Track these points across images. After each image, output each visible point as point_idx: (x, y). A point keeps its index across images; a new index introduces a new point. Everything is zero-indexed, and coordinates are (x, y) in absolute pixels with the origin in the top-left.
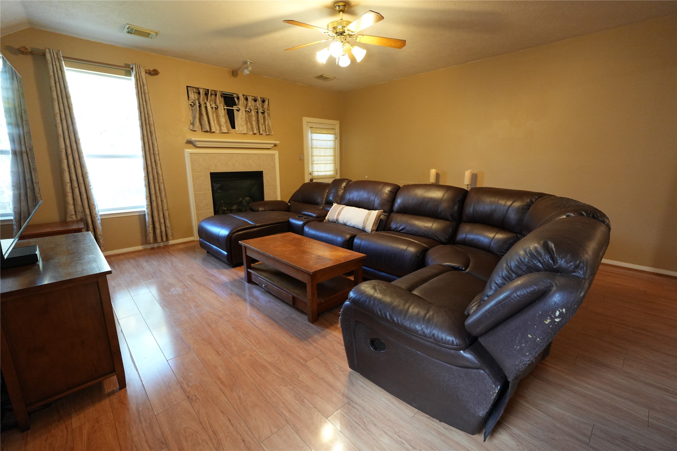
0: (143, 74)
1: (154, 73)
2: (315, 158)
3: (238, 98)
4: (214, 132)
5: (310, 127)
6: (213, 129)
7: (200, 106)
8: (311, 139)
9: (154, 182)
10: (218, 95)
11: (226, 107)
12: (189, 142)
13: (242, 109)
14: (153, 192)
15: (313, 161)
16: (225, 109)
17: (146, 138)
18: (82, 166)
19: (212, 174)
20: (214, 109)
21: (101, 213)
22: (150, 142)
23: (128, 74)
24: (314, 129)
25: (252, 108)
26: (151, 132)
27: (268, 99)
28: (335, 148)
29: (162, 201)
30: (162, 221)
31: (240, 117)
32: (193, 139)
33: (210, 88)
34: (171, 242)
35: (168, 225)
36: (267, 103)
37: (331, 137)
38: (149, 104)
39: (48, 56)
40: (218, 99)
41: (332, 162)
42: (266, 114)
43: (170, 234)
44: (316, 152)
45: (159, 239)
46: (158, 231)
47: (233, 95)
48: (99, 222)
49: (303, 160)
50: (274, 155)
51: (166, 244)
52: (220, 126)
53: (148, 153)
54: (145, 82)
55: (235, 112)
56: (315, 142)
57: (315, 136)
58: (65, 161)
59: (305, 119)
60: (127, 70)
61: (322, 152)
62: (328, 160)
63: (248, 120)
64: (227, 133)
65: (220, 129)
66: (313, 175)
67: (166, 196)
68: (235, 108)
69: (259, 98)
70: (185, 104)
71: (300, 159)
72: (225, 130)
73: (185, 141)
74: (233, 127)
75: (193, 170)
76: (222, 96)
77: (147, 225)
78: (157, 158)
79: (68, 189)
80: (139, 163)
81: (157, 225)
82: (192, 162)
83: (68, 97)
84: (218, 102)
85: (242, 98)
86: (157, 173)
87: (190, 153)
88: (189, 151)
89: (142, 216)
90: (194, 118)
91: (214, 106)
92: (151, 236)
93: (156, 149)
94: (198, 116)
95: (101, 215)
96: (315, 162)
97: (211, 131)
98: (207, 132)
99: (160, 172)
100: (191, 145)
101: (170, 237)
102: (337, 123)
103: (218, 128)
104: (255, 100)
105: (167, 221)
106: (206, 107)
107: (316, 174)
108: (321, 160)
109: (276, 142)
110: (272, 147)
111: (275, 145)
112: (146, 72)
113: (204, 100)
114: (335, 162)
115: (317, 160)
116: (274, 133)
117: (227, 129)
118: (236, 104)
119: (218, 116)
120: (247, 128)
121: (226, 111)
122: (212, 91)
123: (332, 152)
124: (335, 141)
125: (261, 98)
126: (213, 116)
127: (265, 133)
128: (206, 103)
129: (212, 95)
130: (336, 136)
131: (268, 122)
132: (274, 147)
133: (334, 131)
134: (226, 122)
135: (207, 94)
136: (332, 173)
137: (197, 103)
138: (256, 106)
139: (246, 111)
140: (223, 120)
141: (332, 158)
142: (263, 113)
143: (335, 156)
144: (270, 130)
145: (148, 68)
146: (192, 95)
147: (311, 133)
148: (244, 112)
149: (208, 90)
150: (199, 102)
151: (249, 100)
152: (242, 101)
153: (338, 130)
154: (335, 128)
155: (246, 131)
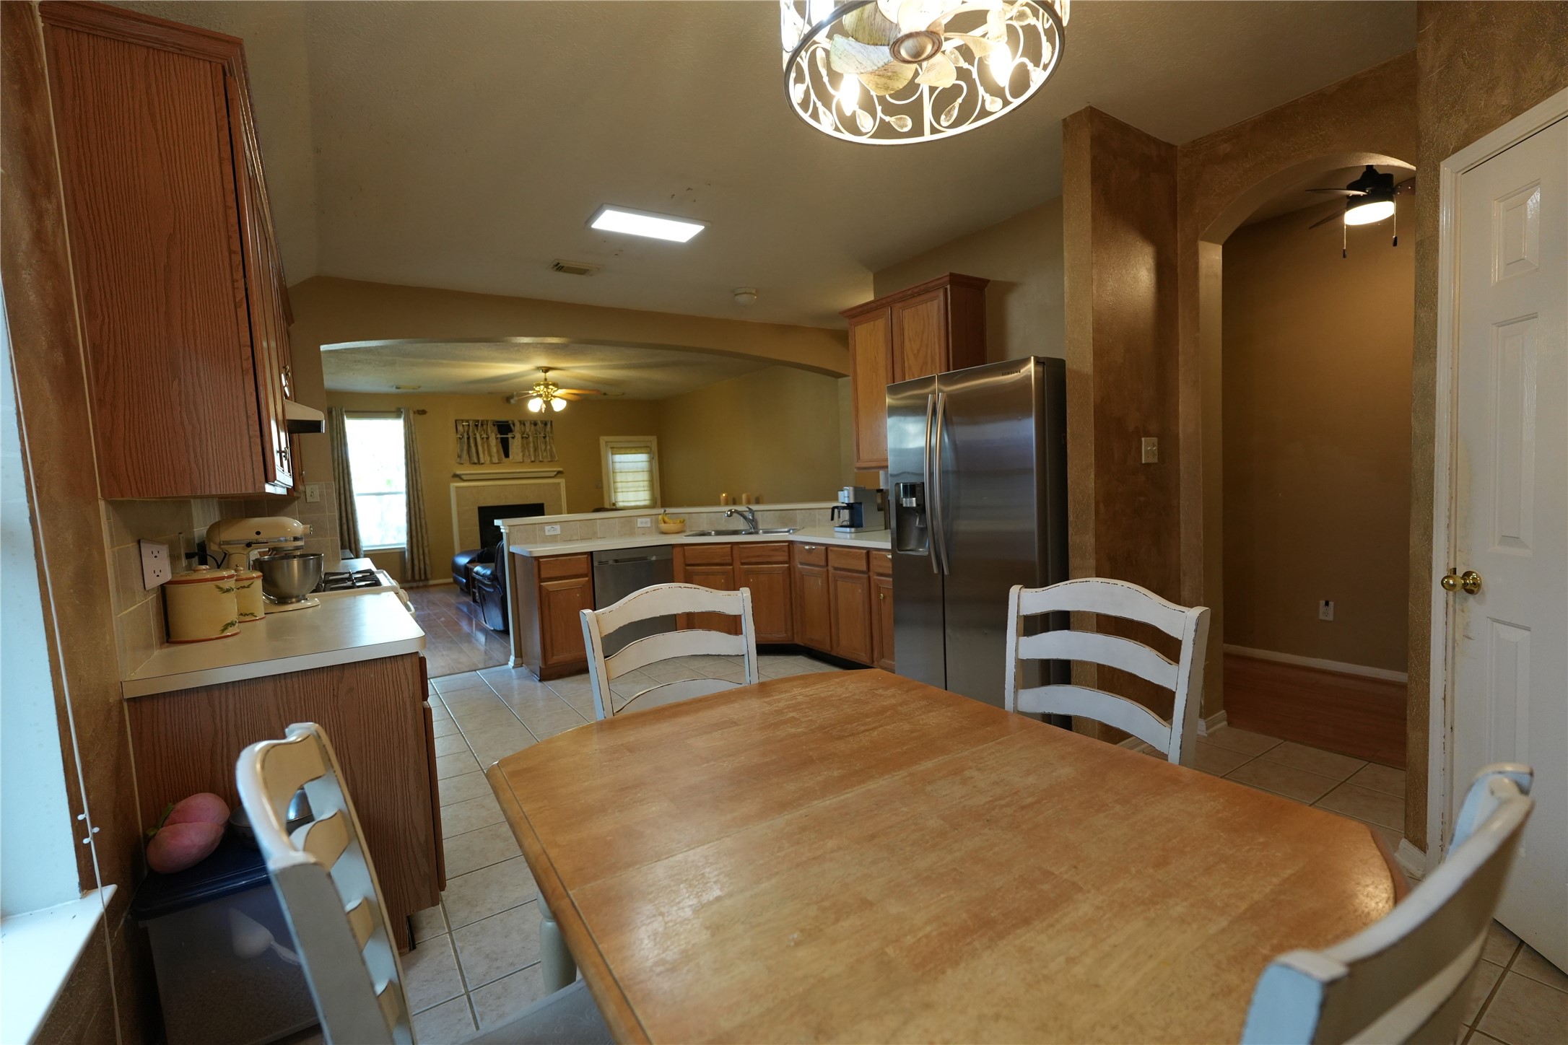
0: (411, 415)
1: (423, 412)
2: (619, 485)
3: (514, 425)
4: (482, 464)
5: (612, 448)
6: (482, 461)
7: (468, 438)
8: (612, 462)
9: (415, 518)
10: (490, 424)
11: (499, 436)
12: (458, 477)
13: (518, 436)
14: (414, 527)
15: (615, 488)
16: (497, 438)
17: (410, 475)
18: (352, 504)
19: (480, 509)
20: (485, 439)
21: (364, 549)
22: (414, 479)
23: (398, 417)
24: (615, 449)
25: (530, 433)
26: (415, 468)
27: (551, 422)
28: (651, 471)
29: (422, 537)
30: (422, 557)
31: (515, 445)
32: (458, 472)
33: (480, 418)
34: (432, 582)
35: (428, 562)
36: (549, 425)
37: (644, 457)
38: (415, 442)
39: (335, 413)
40: (489, 429)
41: (646, 488)
42: (547, 439)
43: (428, 572)
44: (619, 478)
45: (417, 577)
46: (416, 569)
47: (508, 422)
49: (602, 488)
50: (559, 484)
51: (425, 583)
52: (491, 456)
53: (411, 488)
54: (412, 423)
55: (510, 440)
56: (618, 466)
57: (618, 458)
59: (603, 439)
60: (396, 413)
61: (630, 477)
62: (639, 487)
63: (524, 447)
64: (498, 463)
65: (491, 460)
66: (617, 504)
67: (427, 532)
68: (510, 436)
69: (539, 422)
70: (452, 436)
71: (597, 488)
72: (495, 460)
73: (452, 474)
74: (507, 455)
75: (458, 505)
76: (494, 425)
77: (407, 561)
78: (420, 493)
80: (403, 499)
81: (416, 562)
82: (458, 496)
83: (345, 444)
84: (489, 431)
85: (517, 424)
86: (419, 509)
87: (456, 487)
88: (453, 485)
89: (400, 553)
90: (462, 450)
91: (485, 436)
92: (409, 573)
93: (419, 485)
94: (465, 448)
95: (365, 551)
96: (619, 490)
97: (479, 463)
98: (475, 464)
99: (422, 507)
100: (457, 479)
101: (429, 576)
102: (653, 440)
103: (489, 459)
104: (535, 424)
105: (427, 558)
106: (475, 439)
107: (621, 504)
108: (629, 488)
109: (561, 469)
110: (556, 475)
111: (559, 472)
112: (414, 413)
113: (473, 431)
114: (652, 488)
115: (622, 488)
116: (557, 459)
117: (499, 459)
118: (511, 431)
119: (489, 447)
120: (523, 456)
121: (499, 440)
122: (482, 421)
123: (645, 476)
124: (650, 461)
125: (542, 422)
126: (483, 447)
127: (545, 460)
128: (475, 434)
129: (482, 425)
130: (652, 456)
131: (551, 447)
132: (559, 475)
133: (648, 449)
134: (498, 451)
135: (477, 426)
136: (647, 503)
137: (466, 436)
138: (536, 430)
139: (522, 438)
140: (494, 450)
141: (646, 483)
142: (545, 437)
143: (651, 481)
144: (551, 456)
145: (415, 410)
146: (460, 428)
147: (612, 454)
148: (520, 439)
149: (478, 421)
150: (468, 434)
151: (527, 424)
152: (517, 428)
153: (655, 447)
154: (650, 446)
155: (523, 459)
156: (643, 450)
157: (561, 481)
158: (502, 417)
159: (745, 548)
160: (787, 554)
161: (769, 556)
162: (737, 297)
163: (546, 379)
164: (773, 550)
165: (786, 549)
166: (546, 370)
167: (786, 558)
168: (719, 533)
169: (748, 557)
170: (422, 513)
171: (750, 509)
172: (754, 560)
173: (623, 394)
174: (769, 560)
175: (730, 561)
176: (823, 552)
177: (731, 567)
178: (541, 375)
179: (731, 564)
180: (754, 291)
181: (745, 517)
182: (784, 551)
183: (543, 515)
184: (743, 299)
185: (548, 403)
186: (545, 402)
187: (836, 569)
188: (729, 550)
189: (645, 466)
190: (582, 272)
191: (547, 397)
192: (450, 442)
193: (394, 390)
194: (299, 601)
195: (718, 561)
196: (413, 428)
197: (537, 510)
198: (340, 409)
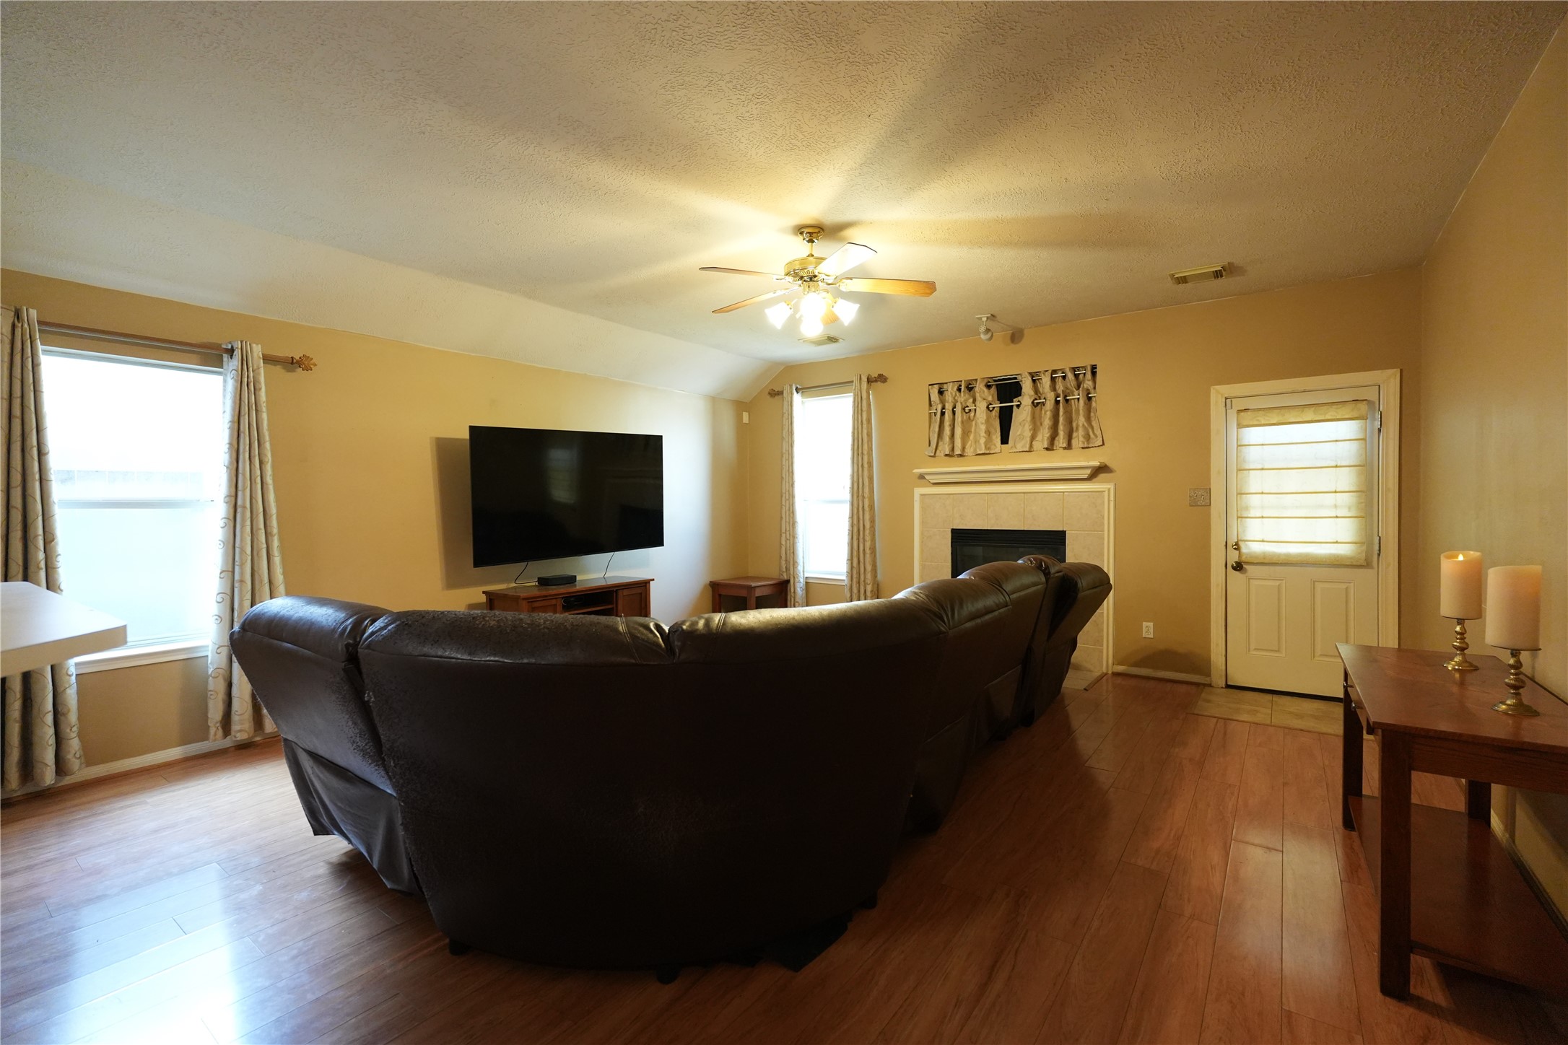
0: (866, 386)
1: (882, 378)
2: (1254, 500)
3: (1022, 382)
5: (1239, 411)
6: (959, 451)
7: (944, 413)
8: (1238, 446)
9: (858, 539)
10: (981, 386)
11: (996, 405)
13: (1028, 402)
15: (1243, 508)
16: (993, 409)
19: (954, 531)
20: (971, 413)
23: (853, 390)
24: (1251, 414)
25: (1048, 395)
27: (1095, 368)
28: (1367, 469)
31: (1021, 419)
32: (924, 471)
37: (1343, 429)
39: (785, 391)
40: (978, 393)
42: (1082, 402)
44: (1254, 482)
48: (801, 585)
49: (1209, 505)
50: (1100, 493)
52: (975, 442)
54: (863, 398)
55: (1015, 408)
56: (1253, 456)
57: (1254, 435)
58: (784, 508)
59: (1218, 393)
60: (845, 386)
61: (1293, 481)
62: (1324, 507)
63: (1035, 423)
64: (989, 454)
65: (975, 449)
66: (1244, 550)
68: (1014, 403)
70: (921, 413)
71: (1194, 504)
72: (981, 448)
73: (916, 474)
74: (1005, 440)
75: (923, 523)
76: (988, 387)
79: (783, 541)
82: (925, 509)
84: (979, 398)
85: (1027, 382)
87: (921, 495)
88: (918, 491)
90: (933, 434)
91: (970, 406)
94: (937, 430)
96: (1253, 513)
97: (960, 454)
98: (955, 456)
100: (924, 481)
103: (972, 446)
104: (1064, 378)
106: (954, 413)
107: (1256, 551)
108: (1288, 507)
109: (1102, 463)
110: (1092, 475)
111: (1099, 469)
112: (870, 382)
113: (956, 401)
114: (1367, 513)
115: (1264, 508)
116: (1096, 442)
117: (989, 448)
118: (1018, 394)
119: (975, 425)
120: (1033, 438)
121: (996, 413)
122: (970, 382)
123: (1347, 480)
124: (1367, 440)
125: (1074, 369)
126: (965, 426)
127: (1074, 444)
128: (955, 406)
129: (969, 387)
130: (1377, 424)
131: (1087, 419)
132: (1102, 476)
133: (1366, 406)
134: (990, 432)
135: (960, 390)
136: (1344, 550)
137: (941, 409)
138: (1064, 388)
139: (1036, 405)
140: (984, 431)
141: (1347, 500)
142: (1079, 400)
143: (1365, 493)
144: (1086, 437)
145: (873, 377)
146: (935, 397)
147: (1240, 426)
148: (1029, 408)
149: (960, 383)
150: (944, 407)
151: (1046, 379)
152: (1027, 386)
153: (1390, 400)
154: (1375, 399)
155: (1031, 446)
156: (1345, 411)
157: (1102, 486)
158: (1003, 370)
189: (1347, 452)
192: (914, 418)
196: (867, 404)
197: (1052, 543)
198: (791, 386)
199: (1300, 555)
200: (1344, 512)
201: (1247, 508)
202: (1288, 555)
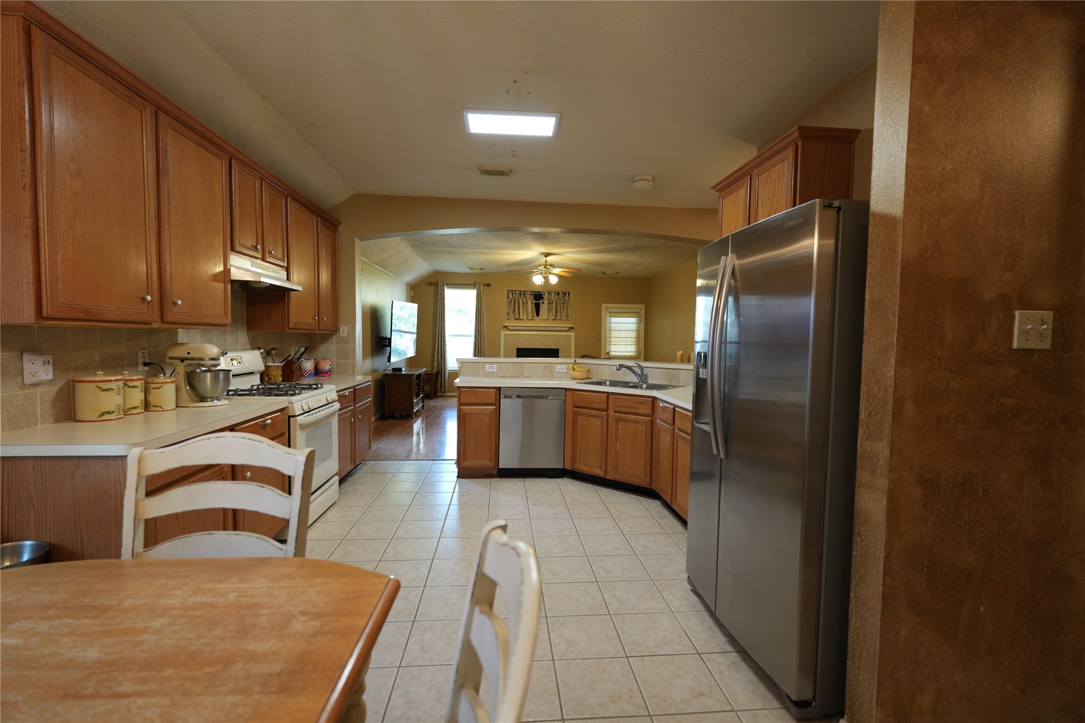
0: (482, 287)
1: (489, 285)
2: (613, 339)
3: (543, 294)
4: (522, 320)
5: (610, 312)
6: (521, 318)
8: (609, 323)
10: (529, 294)
12: (505, 327)
13: (546, 302)
15: (610, 342)
16: (533, 303)
17: (477, 325)
18: (444, 341)
19: (517, 349)
20: (525, 304)
21: (449, 369)
22: (480, 327)
23: (475, 288)
24: (613, 314)
25: (554, 300)
26: (481, 321)
27: (569, 292)
28: (638, 331)
31: (544, 308)
32: (505, 325)
33: (523, 290)
36: (567, 295)
37: (633, 320)
38: (482, 304)
39: (439, 284)
42: (565, 304)
44: (613, 334)
47: (541, 292)
48: (447, 373)
49: (601, 341)
50: (570, 336)
52: (527, 315)
53: (477, 334)
54: (483, 292)
55: (541, 303)
56: (613, 326)
57: (613, 320)
58: (437, 338)
59: (604, 306)
60: (473, 286)
61: (622, 334)
62: (628, 342)
63: (549, 310)
64: (531, 320)
65: (527, 317)
66: (610, 354)
68: (541, 301)
70: (506, 301)
71: (597, 340)
72: (530, 317)
73: (503, 326)
74: (538, 315)
75: (505, 345)
76: (532, 295)
78: (482, 337)
79: (436, 354)
80: (472, 340)
82: (505, 340)
83: (444, 304)
84: (528, 298)
85: (547, 294)
86: (481, 346)
88: (503, 333)
90: (510, 310)
91: (525, 301)
93: (482, 331)
94: (512, 309)
96: (613, 343)
97: (519, 319)
98: (517, 319)
100: (506, 329)
102: (642, 308)
103: (526, 316)
104: (558, 294)
106: (519, 303)
107: (613, 354)
108: (620, 342)
109: (572, 326)
110: (568, 330)
111: (571, 328)
112: (484, 285)
113: (518, 298)
114: (638, 343)
115: (615, 342)
116: (570, 319)
117: (532, 317)
118: (542, 298)
119: (527, 308)
120: (548, 315)
121: (534, 304)
122: (524, 292)
123: (634, 334)
124: (638, 323)
125: (562, 292)
126: (523, 308)
127: (563, 319)
128: (519, 300)
129: (524, 294)
130: (640, 319)
131: (567, 310)
132: (571, 330)
133: (638, 314)
134: (532, 311)
135: (521, 294)
136: (632, 354)
137: (513, 301)
138: (559, 298)
139: (549, 303)
140: (530, 311)
141: (634, 340)
142: (564, 303)
143: (638, 338)
144: (567, 317)
145: (485, 283)
146: (510, 295)
147: (610, 317)
148: (547, 304)
149: (521, 291)
150: (514, 300)
151: (553, 294)
152: (546, 296)
153: (643, 314)
154: (639, 312)
155: (548, 318)
156: (634, 315)
157: (572, 334)
159: (618, 398)
160: (650, 408)
161: (636, 408)
162: (635, 184)
163: (546, 262)
164: (640, 403)
165: (650, 404)
166: (547, 255)
167: (649, 412)
168: (614, 384)
169: (619, 407)
170: (483, 350)
171: (639, 365)
172: (624, 409)
173: (617, 273)
174: (636, 411)
175: (606, 408)
176: (671, 412)
177: (606, 413)
178: (544, 259)
179: (606, 410)
180: (650, 178)
181: (633, 372)
182: (648, 405)
183: (558, 357)
184: (639, 185)
185: (546, 278)
186: (544, 278)
187: (679, 429)
188: (605, 398)
189: (634, 327)
190: (501, 173)
191: (546, 274)
192: (502, 304)
193: (469, 271)
194: (212, 401)
195: (596, 406)
196: (482, 294)
197: (553, 353)
198: (443, 283)
199: (623, 356)
200: (633, 343)
201: (611, 342)
202: (621, 356)
